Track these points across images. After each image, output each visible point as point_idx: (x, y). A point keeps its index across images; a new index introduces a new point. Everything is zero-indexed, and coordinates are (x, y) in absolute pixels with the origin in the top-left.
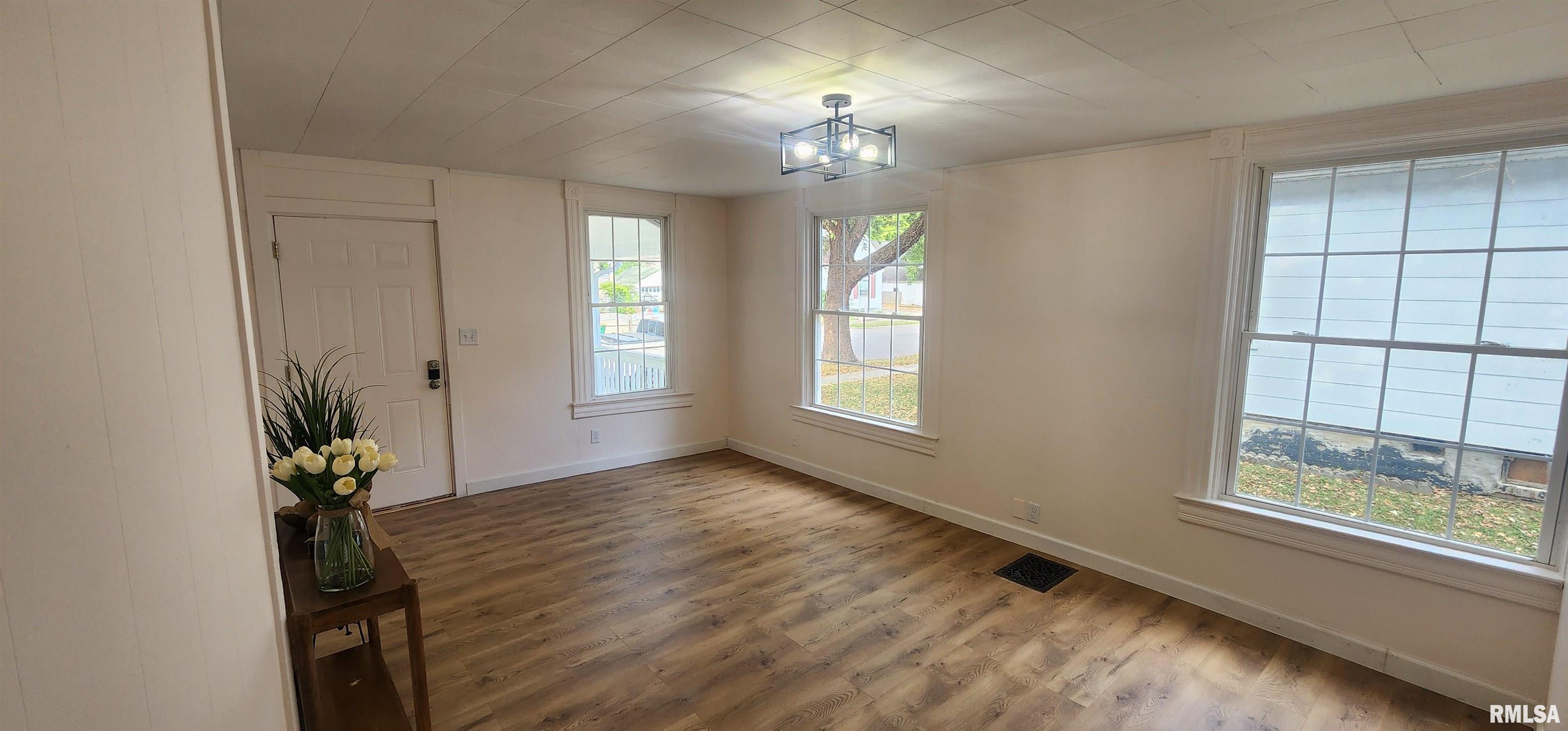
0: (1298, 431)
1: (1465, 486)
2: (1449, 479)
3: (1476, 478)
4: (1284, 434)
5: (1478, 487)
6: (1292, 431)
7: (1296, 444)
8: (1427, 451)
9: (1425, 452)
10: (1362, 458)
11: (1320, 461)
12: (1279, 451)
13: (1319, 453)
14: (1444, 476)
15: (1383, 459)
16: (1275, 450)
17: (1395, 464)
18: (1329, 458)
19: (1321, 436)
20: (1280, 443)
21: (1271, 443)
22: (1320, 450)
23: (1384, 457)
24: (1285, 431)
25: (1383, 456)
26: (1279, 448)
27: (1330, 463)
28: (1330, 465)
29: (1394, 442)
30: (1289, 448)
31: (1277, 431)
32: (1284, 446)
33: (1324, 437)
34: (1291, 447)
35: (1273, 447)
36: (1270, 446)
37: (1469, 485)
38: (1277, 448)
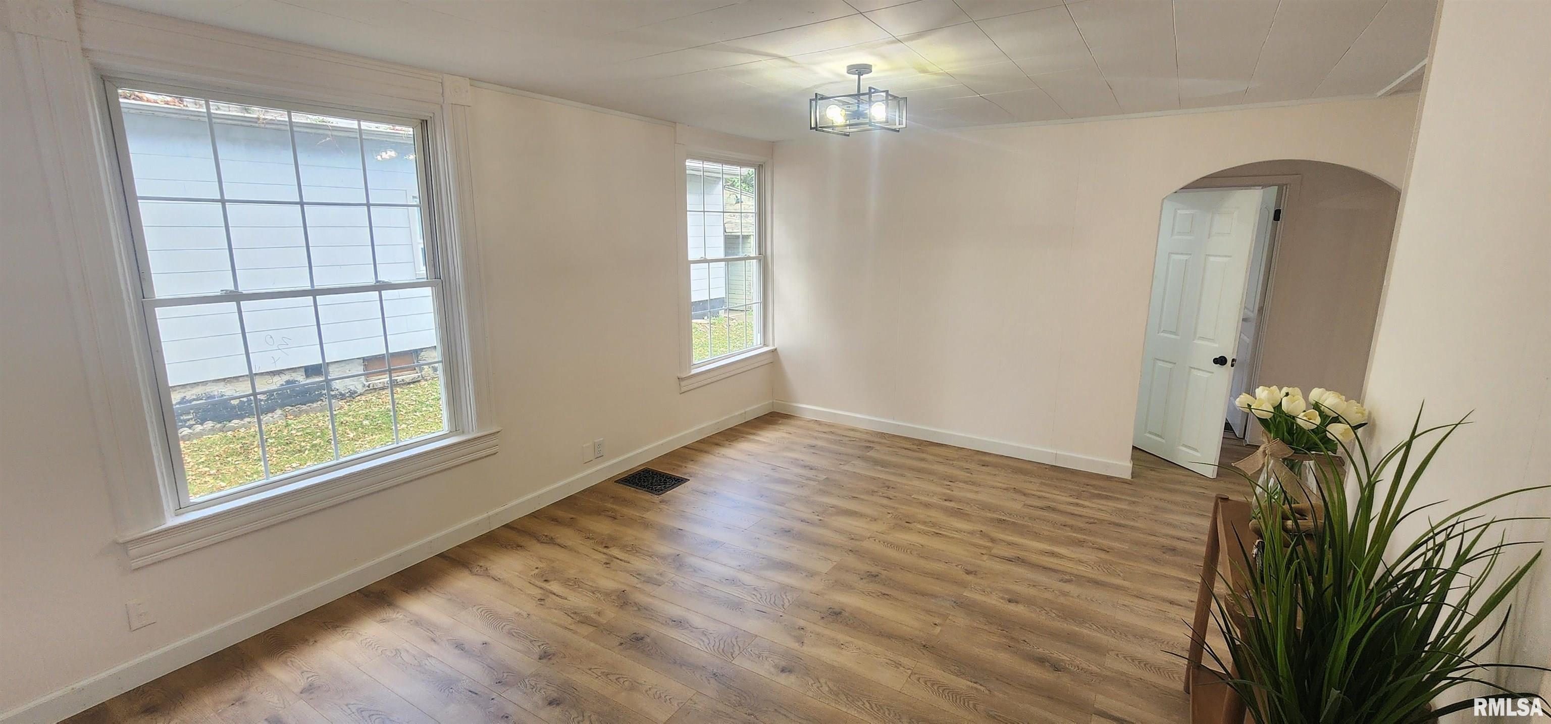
0: (208, 392)
1: (347, 393)
2: (337, 392)
3: (352, 385)
4: (194, 400)
5: (354, 391)
6: (202, 394)
7: (209, 407)
8: (315, 375)
9: (314, 376)
10: (272, 398)
11: (238, 415)
12: (193, 420)
13: (234, 407)
14: (333, 391)
15: (289, 393)
16: (189, 420)
17: (299, 394)
18: (245, 409)
19: (232, 389)
20: (192, 411)
21: (181, 415)
22: (234, 404)
23: (290, 391)
24: (195, 397)
25: (288, 391)
26: (192, 417)
27: (247, 413)
28: (247, 415)
29: (294, 375)
30: (203, 413)
31: (185, 400)
32: (198, 413)
33: (235, 390)
34: (205, 411)
35: (185, 418)
36: (182, 418)
37: (349, 391)
38: (190, 417)
